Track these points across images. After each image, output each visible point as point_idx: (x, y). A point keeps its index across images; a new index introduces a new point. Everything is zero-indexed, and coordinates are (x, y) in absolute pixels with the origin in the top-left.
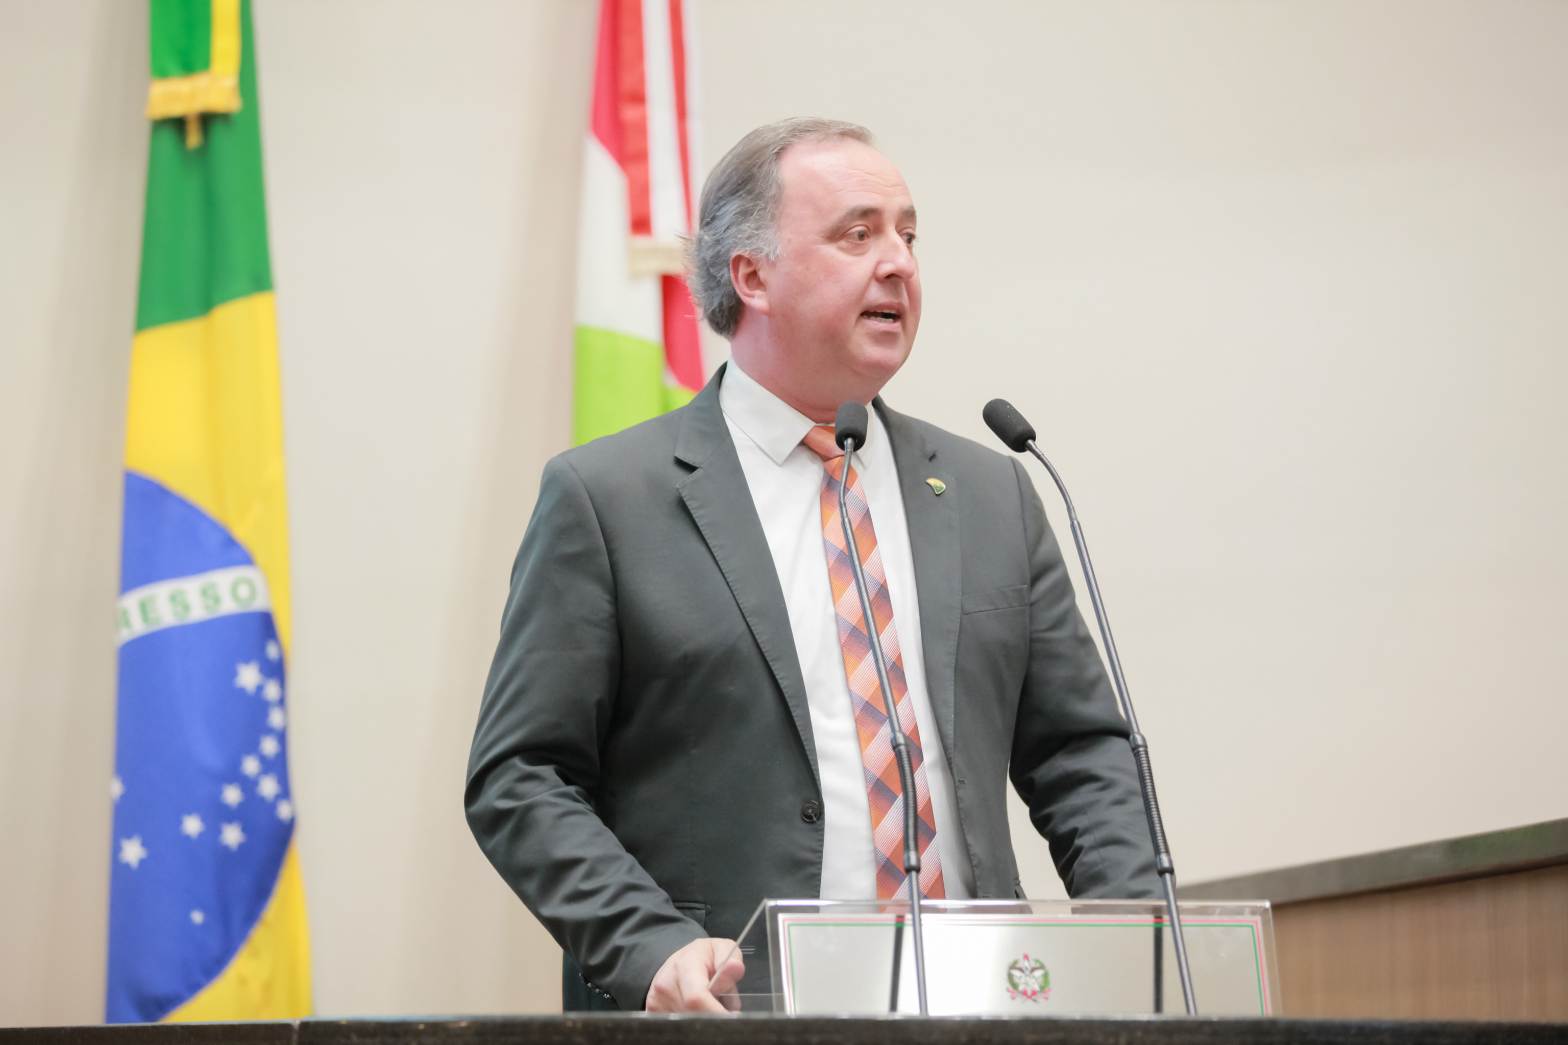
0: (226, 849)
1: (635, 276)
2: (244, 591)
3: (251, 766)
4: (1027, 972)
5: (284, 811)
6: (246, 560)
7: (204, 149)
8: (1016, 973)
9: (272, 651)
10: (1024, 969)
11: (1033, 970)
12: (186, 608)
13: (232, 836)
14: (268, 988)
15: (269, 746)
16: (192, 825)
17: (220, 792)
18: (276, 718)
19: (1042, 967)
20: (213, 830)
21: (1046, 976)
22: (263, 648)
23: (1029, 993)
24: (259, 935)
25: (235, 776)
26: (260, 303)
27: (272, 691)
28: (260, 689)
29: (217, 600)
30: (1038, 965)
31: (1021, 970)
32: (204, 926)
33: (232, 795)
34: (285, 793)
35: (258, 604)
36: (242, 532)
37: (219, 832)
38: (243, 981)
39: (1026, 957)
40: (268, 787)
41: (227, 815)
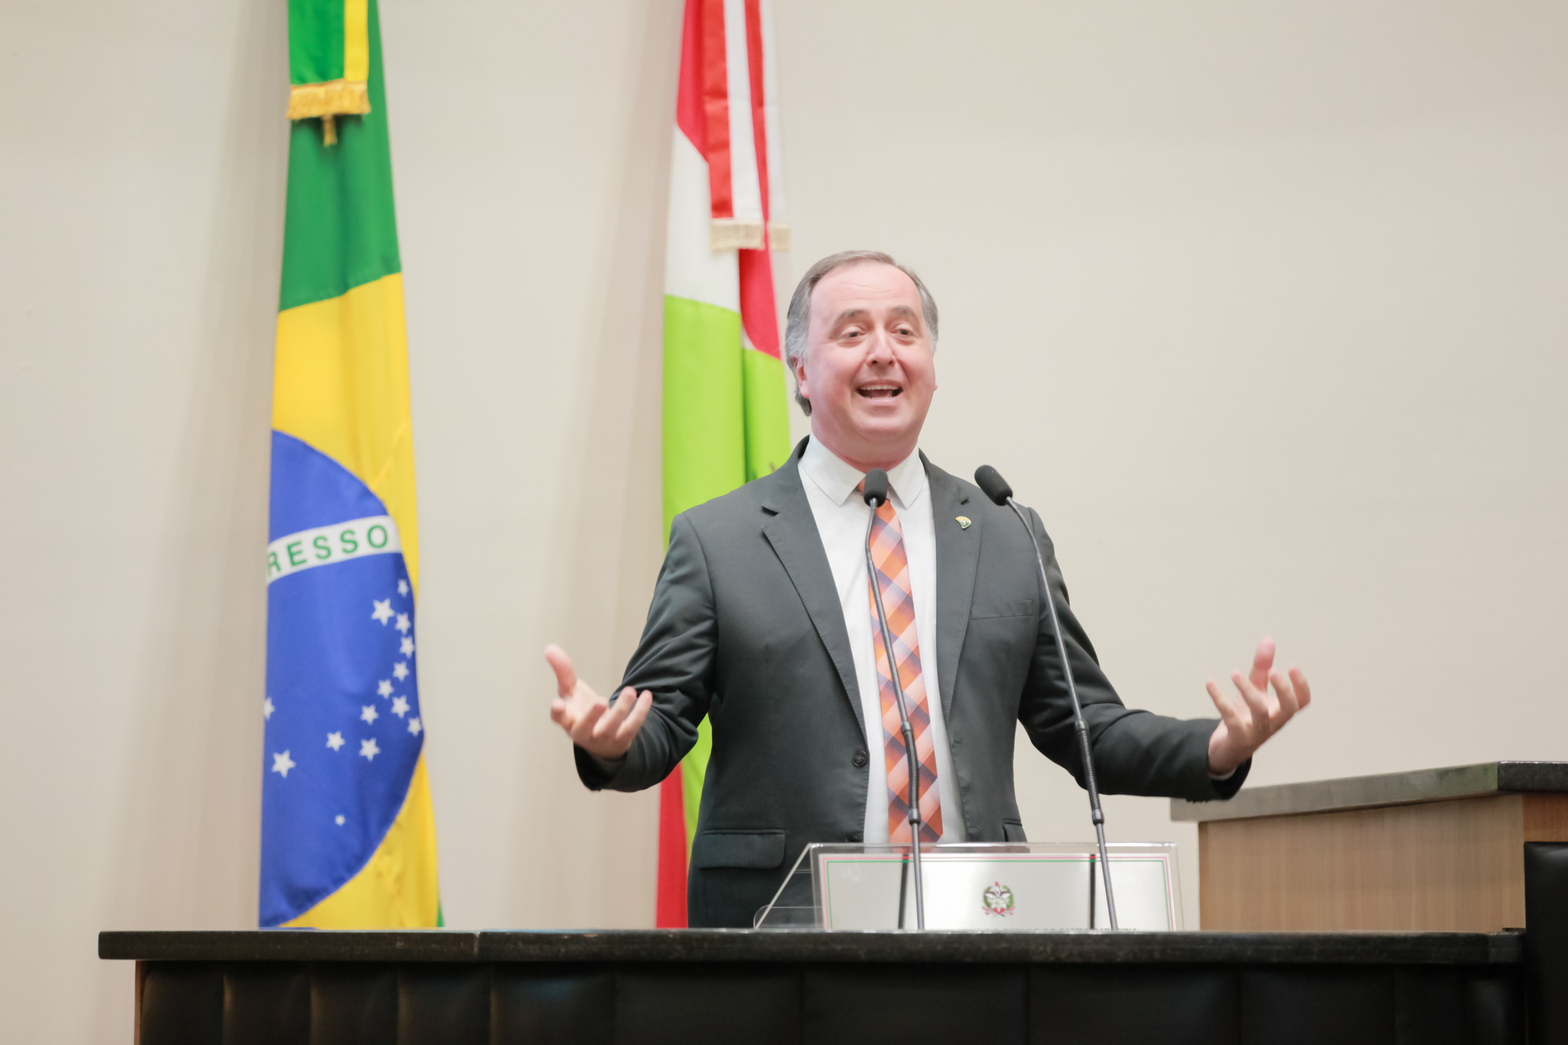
0: (364, 760)
1: (718, 251)
2: (378, 537)
3: (385, 689)
4: (998, 895)
5: (414, 727)
6: (382, 511)
7: (338, 150)
8: (990, 896)
9: (403, 588)
10: (995, 893)
11: (1002, 893)
12: (328, 551)
13: (369, 749)
14: (400, 880)
15: (401, 671)
16: (335, 741)
17: (359, 712)
18: (406, 647)
19: (1008, 891)
20: (353, 744)
21: (1011, 898)
22: (396, 586)
23: (999, 910)
24: (392, 834)
25: (371, 697)
27: (403, 623)
28: (393, 621)
29: (355, 544)
30: (1006, 890)
31: (993, 893)
32: (346, 827)
33: (369, 714)
34: (414, 711)
35: (390, 548)
37: (358, 746)
39: (997, 884)
40: (400, 706)
41: (363, 731)
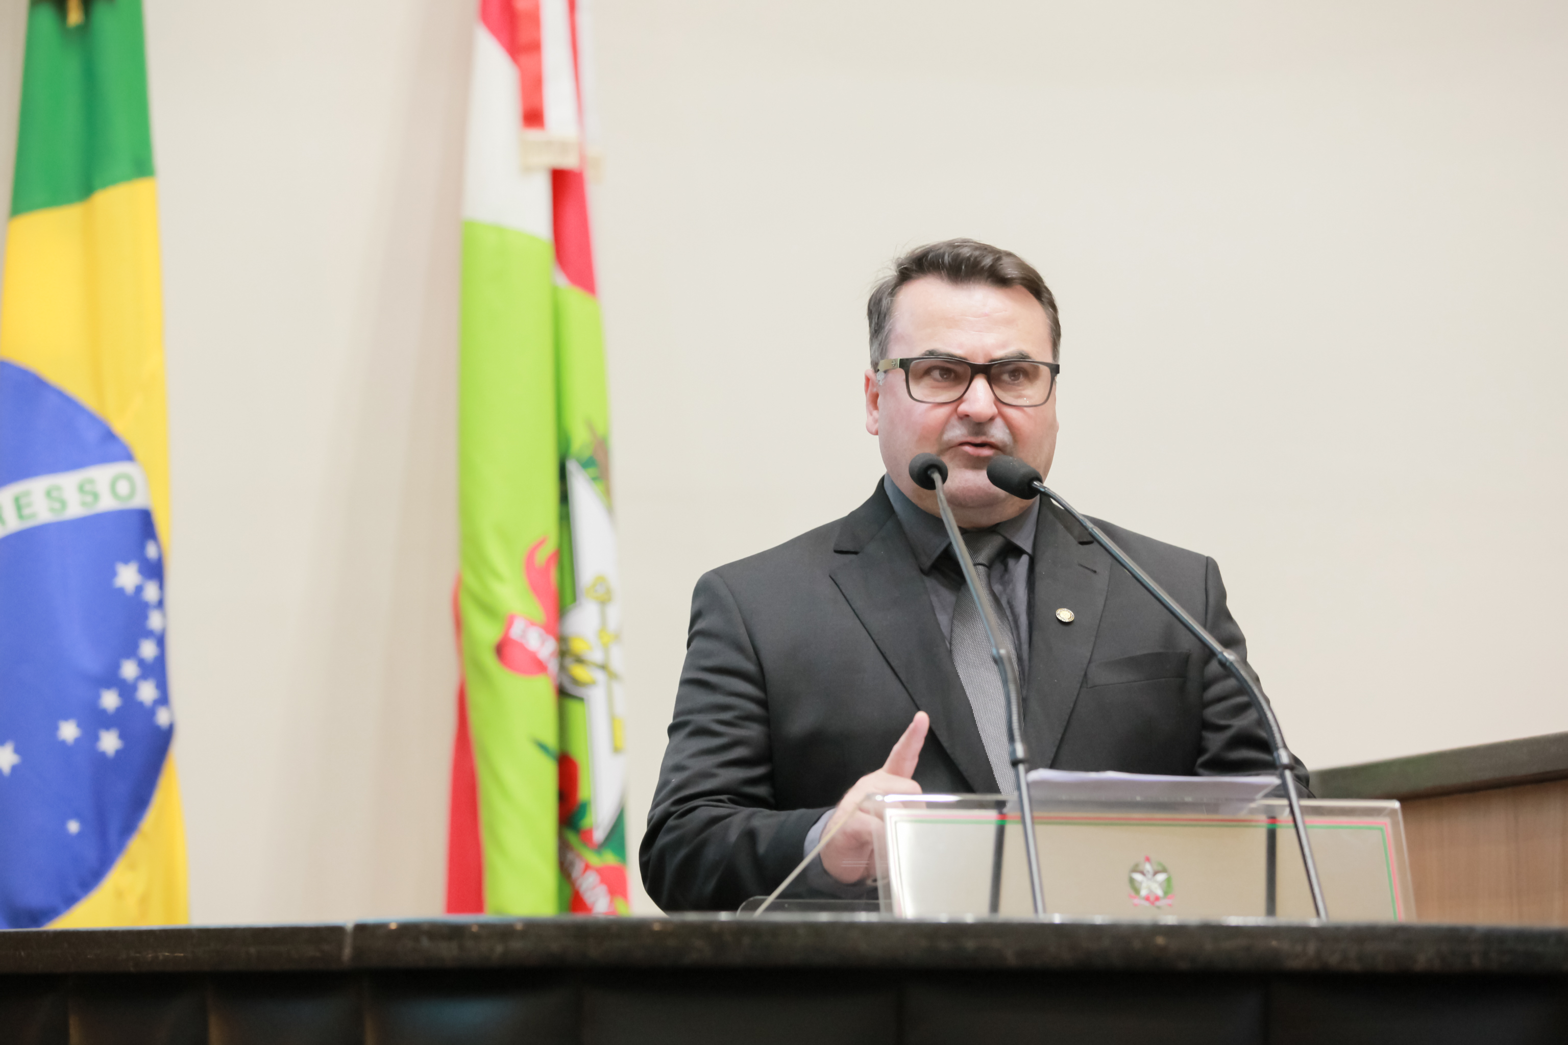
0: (103, 755)
1: (527, 170)
2: (123, 488)
3: (129, 670)
4: (1150, 876)
5: (162, 718)
6: (127, 456)
7: (85, 28)
8: (1138, 877)
9: (151, 551)
10: (1145, 872)
11: (1156, 873)
12: (64, 504)
13: (110, 742)
14: (144, 900)
15: (148, 650)
16: (69, 731)
17: (98, 697)
18: (155, 621)
19: (1164, 870)
20: (90, 736)
21: (1168, 880)
22: (142, 547)
23: (1152, 898)
24: (136, 845)
25: (112, 680)
26: (140, 188)
27: (151, 592)
28: (139, 589)
29: (96, 496)
30: (1160, 868)
31: (1143, 873)
32: (80, 835)
33: (110, 700)
34: (163, 699)
35: (138, 502)
36: (119, 427)
37: (96, 738)
38: (119, 895)
39: (1148, 859)
40: (147, 692)
41: (104, 720)
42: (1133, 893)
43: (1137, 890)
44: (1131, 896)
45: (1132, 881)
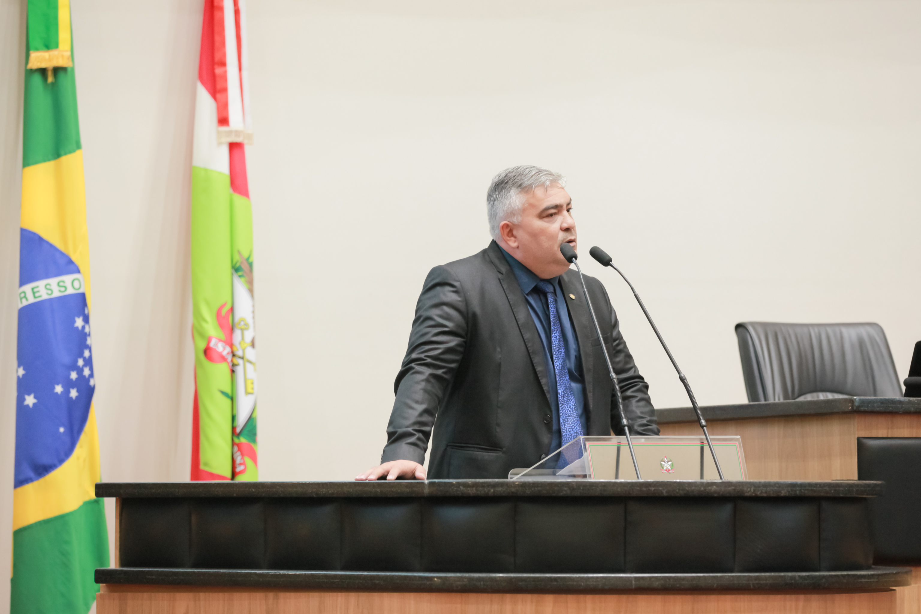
0: (71, 399)
3: (80, 362)
4: (666, 463)
5: (91, 382)
6: (78, 271)
7: (54, 85)
8: (663, 463)
9: (86, 311)
10: (665, 461)
11: (668, 462)
12: (52, 291)
14: (85, 460)
15: (87, 354)
16: (59, 389)
17: (70, 374)
18: (88, 341)
19: (671, 461)
20: (67, 391)
21: (672, 464)
22: (83, 310)
23: (668, 470)
24: (83, 437)
25: (74, 367)
26: (77, 153)
27: (86, 329)
28: (83, 327)
29: (65, 288)
30: (669, 460)
32: (64, 434)
33: (74, 375)
34: (92, 375)
35: (81, 291)
36: (74, 258)
37: (69, 392)
38: (78, 458)
39: (666, 457)
40: (86, 372)
41: (71, 384)
42: (662, 468)
43: (663, 468)
44: (661, 470)
45: (661, 464)
